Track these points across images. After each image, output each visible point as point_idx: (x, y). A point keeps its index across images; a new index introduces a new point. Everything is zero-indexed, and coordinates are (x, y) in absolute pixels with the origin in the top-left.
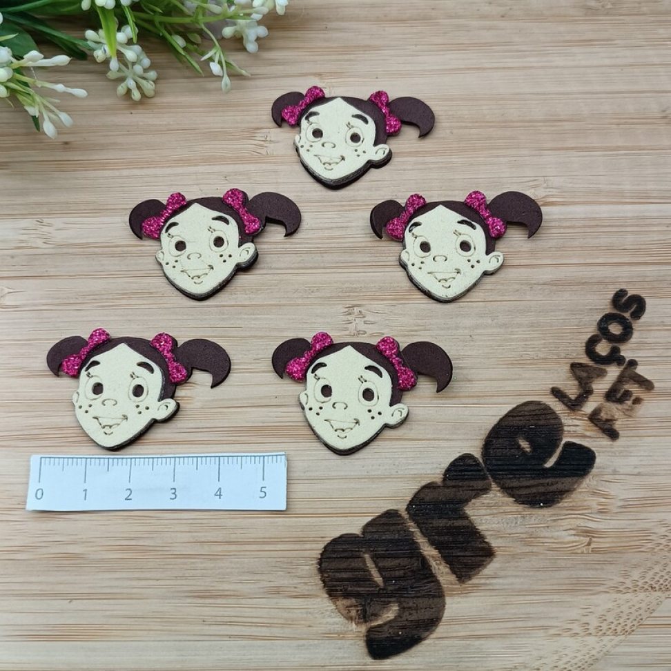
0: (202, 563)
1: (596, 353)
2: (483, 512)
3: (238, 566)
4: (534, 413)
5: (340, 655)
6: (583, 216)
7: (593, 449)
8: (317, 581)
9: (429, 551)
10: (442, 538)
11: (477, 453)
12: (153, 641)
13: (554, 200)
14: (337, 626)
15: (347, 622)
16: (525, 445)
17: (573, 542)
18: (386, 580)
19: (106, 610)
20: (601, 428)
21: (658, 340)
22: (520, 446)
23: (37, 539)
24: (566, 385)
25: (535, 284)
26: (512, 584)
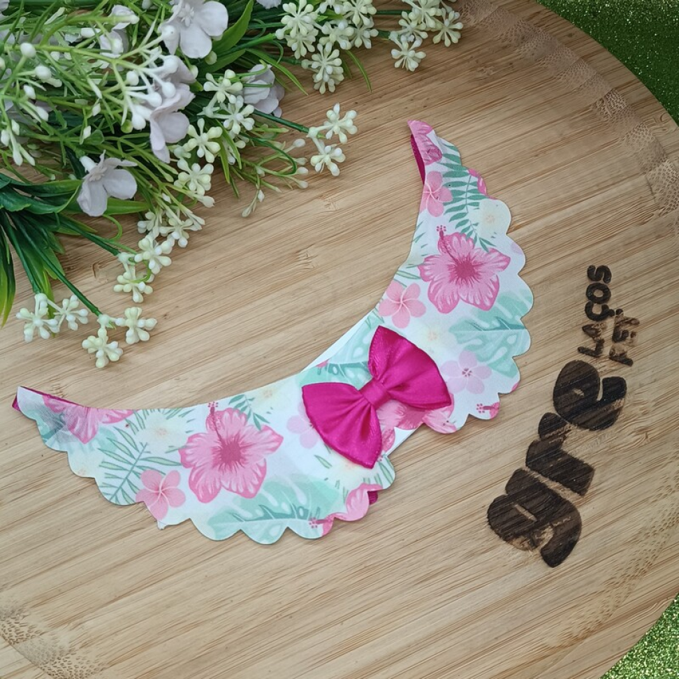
0: (415, 558)
1: (594, 314)
2: (574, 446)
3: (439, 549)
4: (574, 369)
5: (531, 575)
6: (543, 227)
7: (621, 376)
8: (493, 535)
9: (553, 485)
10: (557, 474)
11: (552, 410)
12: (410, 622)
13: (520, 223)
14: (520, 558)
15: (525, 552)
16: (578, 392)
17: (636, 440)
18: (535, 515)
19: (369, 618)
20: (620, 362)
21: (628, 290)
22: (576, 394)
23: (296, 595)
24: (585, 343)
25: (535, 285)
26: (613, 482)
